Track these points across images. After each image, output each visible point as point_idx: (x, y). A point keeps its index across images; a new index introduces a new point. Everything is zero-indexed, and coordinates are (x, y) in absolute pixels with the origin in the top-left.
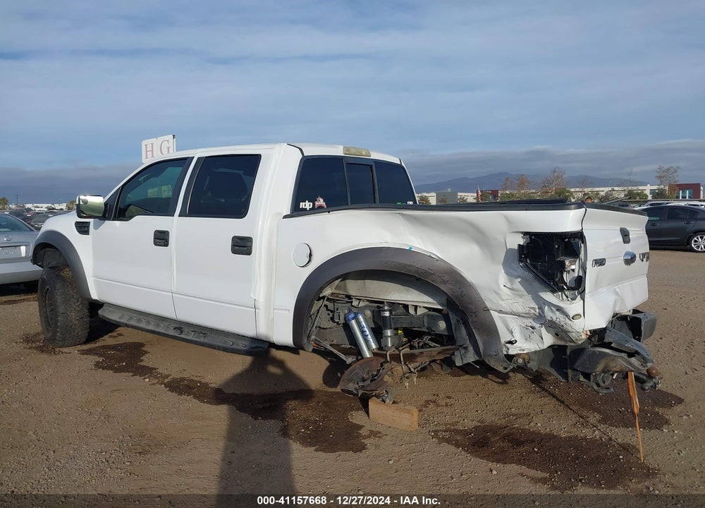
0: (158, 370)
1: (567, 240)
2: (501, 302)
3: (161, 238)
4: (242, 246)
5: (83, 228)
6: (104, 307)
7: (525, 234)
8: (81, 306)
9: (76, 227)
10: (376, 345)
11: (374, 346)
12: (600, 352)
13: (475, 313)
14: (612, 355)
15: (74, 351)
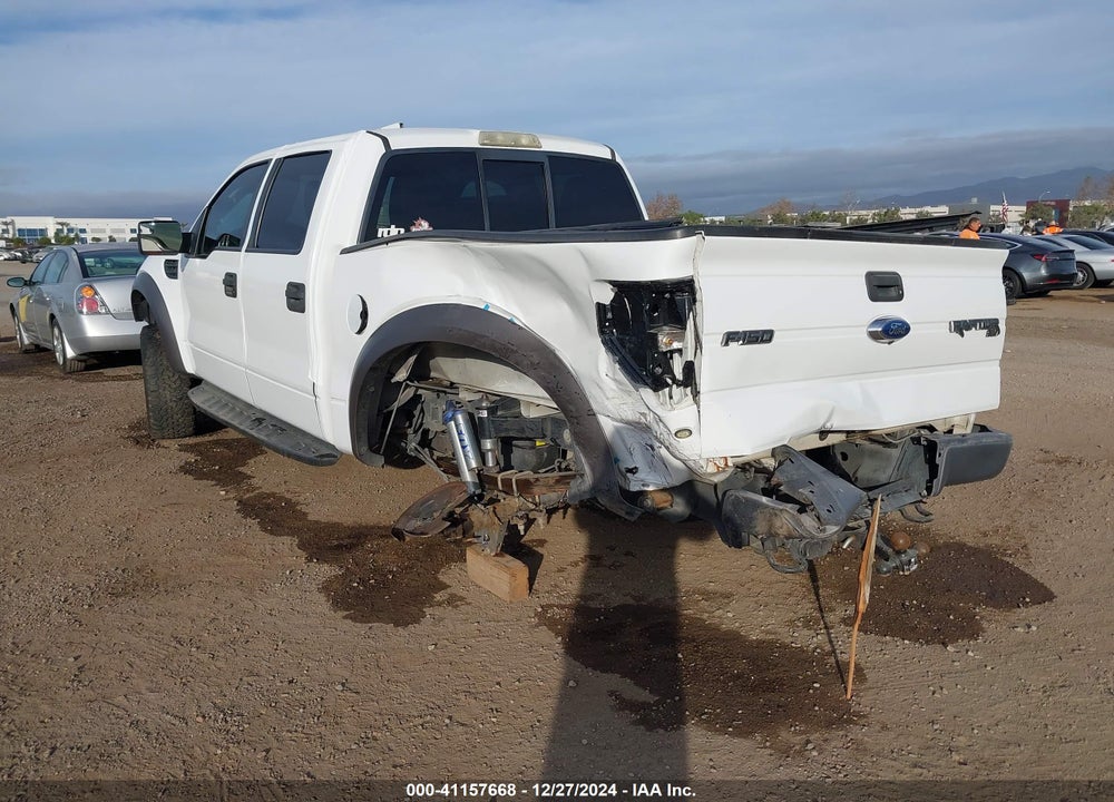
0: (253, 481)
1: (667, 295)
2: (607, 403)
3: (230, 283)
4: (296, 297)
5: (171, 270)
6: (202, 385)
7: (614, 283)
8: (178, 382)
9: (165, 267)
10: (477, 462)
11: (474, 465)
12: (747, 500)
13: (576, 418)
14: (767, 506)
15: (173, 444)
